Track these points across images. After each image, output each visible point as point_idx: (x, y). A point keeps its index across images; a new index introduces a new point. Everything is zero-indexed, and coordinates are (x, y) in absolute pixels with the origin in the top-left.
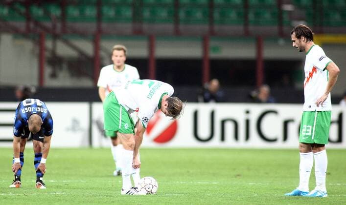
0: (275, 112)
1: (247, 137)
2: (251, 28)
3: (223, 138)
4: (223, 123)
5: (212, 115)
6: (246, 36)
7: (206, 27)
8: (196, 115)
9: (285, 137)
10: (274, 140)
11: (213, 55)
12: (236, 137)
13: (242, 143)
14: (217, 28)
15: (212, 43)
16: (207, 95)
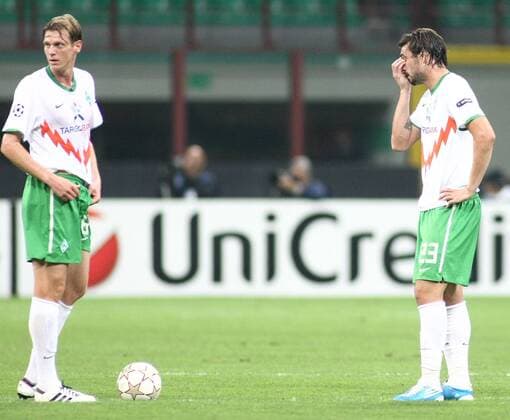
0: (332, 217)
1: (271, 272)
2: (277, 33)
3: (217, 276)
4: (217, 241)
5: (194, 223)
6: (267, 49)
7: (178, 33)
8: (157, 224)
9: (354, 272)
10: (330, 279)
11: (194, 93)
12: (247, 272)
13: (259, 286)
14: (201, 32)
15: (192, 67)
16: (178, 181)
